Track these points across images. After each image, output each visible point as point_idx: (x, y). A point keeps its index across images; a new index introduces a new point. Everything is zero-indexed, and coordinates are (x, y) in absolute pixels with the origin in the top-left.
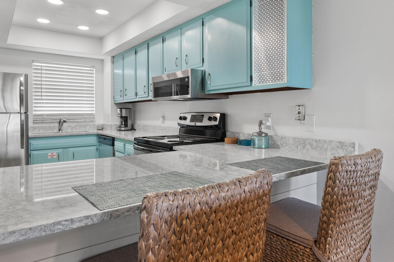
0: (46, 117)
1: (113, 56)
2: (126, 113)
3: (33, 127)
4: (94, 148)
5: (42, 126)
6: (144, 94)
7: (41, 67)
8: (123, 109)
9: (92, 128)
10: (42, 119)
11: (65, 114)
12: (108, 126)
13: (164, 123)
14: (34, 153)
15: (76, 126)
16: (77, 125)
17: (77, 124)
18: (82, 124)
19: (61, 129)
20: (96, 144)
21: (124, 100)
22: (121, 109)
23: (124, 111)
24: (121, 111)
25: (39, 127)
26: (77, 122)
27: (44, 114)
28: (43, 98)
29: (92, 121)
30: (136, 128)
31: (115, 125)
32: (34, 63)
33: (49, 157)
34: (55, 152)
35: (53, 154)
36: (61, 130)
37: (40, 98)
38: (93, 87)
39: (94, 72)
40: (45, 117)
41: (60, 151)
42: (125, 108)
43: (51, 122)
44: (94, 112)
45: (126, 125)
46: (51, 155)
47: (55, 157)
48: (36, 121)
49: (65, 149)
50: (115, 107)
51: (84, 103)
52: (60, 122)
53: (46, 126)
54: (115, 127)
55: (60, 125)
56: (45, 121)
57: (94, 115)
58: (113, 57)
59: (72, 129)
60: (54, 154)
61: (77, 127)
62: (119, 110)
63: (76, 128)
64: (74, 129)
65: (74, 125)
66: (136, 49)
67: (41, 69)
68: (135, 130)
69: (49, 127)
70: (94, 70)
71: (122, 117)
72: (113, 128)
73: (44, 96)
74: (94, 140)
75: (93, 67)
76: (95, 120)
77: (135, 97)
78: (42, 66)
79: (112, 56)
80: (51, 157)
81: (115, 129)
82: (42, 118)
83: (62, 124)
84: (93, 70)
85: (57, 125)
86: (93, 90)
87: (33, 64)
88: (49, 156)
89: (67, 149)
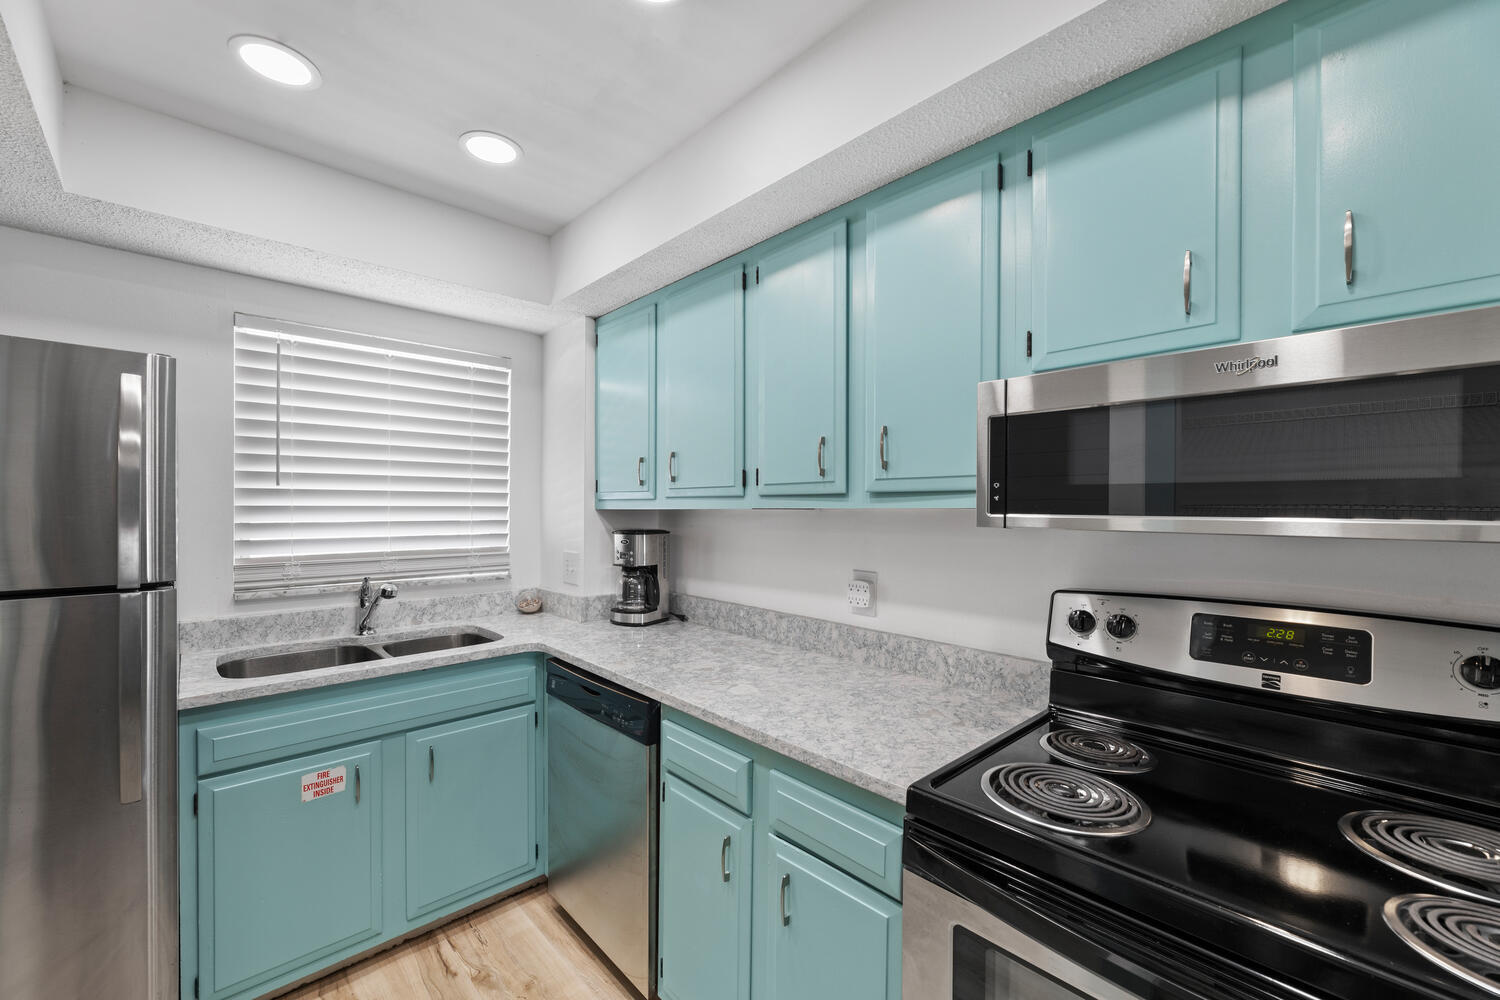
0: (299, 571)
1: (596, 315)
2: (652, 552)
3: (232, 622)
4: (524, 714)
5: (280, 615)
6: (820, 479)
7: (278, 345)
8: (638, 537)
9: (498, 608)
10: (282, 583)
11: (388, 554)
12: (572, 605)
13: (876, 616)
14: (220, 787)
15: (434, 605)
16: (438, 598)
17: (436, 596)
18: (459, 593)
19: (371, 622)
20: (532, 696)
21: (655, 498)
22: (629, 533)
23: (642, 543)
24: (629, 547)
25: (262, 620)
26: (439, 586)
27: (289, 559)
28: (283, 486)
29: (498, 578)
30: (684, 613)
31: (599, 598)
32: (240, 326)
33: (308, 796)
34: (339, 764)
35: (325, 774)
36: (370, 629)
37: (272, 485)
38: (504, 442)
39: (509, 382)
40: (292, 572)
41: (361, 754)
42: (648, 532)
43: (323, 595)
44: (506, 543)
45: (651, 601)
46: (315, 780)
47: (339, 788)
48: (248, 595)
49: (389, 742)
50: (600, 525)
51: (468, 508)
52: (363, 593)
53: (298, 614)
54: (600, 607)
55: (362, 604)
56: (292, 592)
57: (508, 554)
58: (596, 319)
59: (415, 618)
60: (333, 774)
61: (440, 608)
62: (618, 538)
63: (434, 615)
64: (425, 618)
65: (424, 599)
66: (744, 267)
67: (278, 358)
68: (683, 618)
69: (314, 614)
70: (507, 374)
71: (629, 569)
72: (593, 612)
73: (288, 476)
74: (524, 680)
75: (505, 361)
76: (509, 576)
77: (739, 490)
78: (282, 341)
79: (591, 317)
80: (317, 793)
81: (599, 617)
82: (278, 575)
83: (375, 603)
84: (503, 372)
85: (351, 603)
86: (504, 456)
87: (236, 329)
88: (308, 788)
89: (400, 739)
